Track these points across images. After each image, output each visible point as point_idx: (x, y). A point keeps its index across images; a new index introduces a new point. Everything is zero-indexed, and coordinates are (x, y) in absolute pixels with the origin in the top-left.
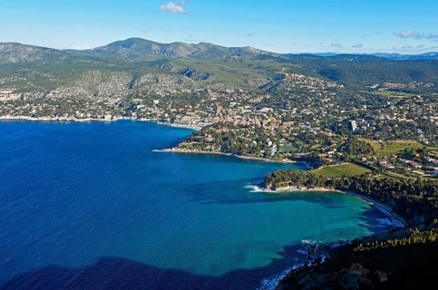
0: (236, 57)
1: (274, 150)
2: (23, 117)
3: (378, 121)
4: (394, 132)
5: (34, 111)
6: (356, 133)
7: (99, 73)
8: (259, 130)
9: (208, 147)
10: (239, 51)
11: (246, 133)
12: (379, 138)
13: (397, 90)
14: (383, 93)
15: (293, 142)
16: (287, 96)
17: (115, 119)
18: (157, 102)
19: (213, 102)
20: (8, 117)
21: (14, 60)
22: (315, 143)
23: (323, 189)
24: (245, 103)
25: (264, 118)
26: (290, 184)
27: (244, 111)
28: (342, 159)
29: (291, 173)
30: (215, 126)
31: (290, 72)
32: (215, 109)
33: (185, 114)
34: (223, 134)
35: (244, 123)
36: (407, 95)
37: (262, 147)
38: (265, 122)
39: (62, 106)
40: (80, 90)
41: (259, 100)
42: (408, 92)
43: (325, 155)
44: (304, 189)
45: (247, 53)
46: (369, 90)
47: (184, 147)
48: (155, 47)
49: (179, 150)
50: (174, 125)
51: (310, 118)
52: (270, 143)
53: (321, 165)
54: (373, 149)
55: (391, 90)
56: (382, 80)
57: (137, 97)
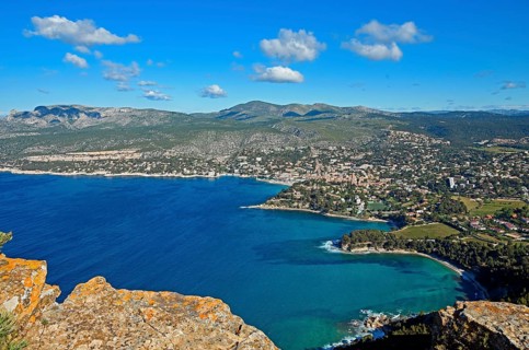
0: (347, 116)
1: (361, 208)
2: (139, 174)
3: (479, 178)
4: (495, 189)
5: (149, 169)
6: (454, 190)
7: (213, 133)
8: (351, 186)
9: (296, 204)
10: (350, 111)
11: (336, 190)
12: (477, 196)
13: (506, 146)
14: (490, 149)
15: (383, 199)
16: (389, 153)
17: (218, 175)
18: (259, 159)
19: (314, 159)
20: (126, 174)
21: (146, 124)
22: (407, 201)
23: (403, 252)
24: (346, 160)
25: (361, 175)
26: (369, 246)
27: (343, 168)
28: (430, 219)
29: (369, 233)
30: (307, 183)
31: (395, 129)
32: (314, 167)
33: (284, 171)
34: (313, 190)
35: (340, 180)
36: (517, 151)
37: (350, 205)
38: (362, 179)
39: (174, 164)
40: (193, 149)
41: (360, 157)
42: (519, 148)
43: (411, 214)
44: (382, 250)
45: (359, 112)
46: (477, 146)
47: (272, 203)
48: (273, 109)
49: (267, 207)
50: (271, 182)
51: (409, 175)
52: (359, 201)
53: (406, 224)
54: (465, 208)
55: (501, 146)
56: (491, 135)
57: (243, 154)
